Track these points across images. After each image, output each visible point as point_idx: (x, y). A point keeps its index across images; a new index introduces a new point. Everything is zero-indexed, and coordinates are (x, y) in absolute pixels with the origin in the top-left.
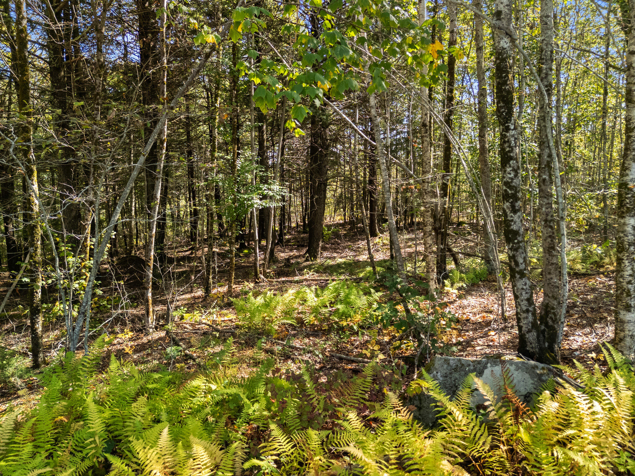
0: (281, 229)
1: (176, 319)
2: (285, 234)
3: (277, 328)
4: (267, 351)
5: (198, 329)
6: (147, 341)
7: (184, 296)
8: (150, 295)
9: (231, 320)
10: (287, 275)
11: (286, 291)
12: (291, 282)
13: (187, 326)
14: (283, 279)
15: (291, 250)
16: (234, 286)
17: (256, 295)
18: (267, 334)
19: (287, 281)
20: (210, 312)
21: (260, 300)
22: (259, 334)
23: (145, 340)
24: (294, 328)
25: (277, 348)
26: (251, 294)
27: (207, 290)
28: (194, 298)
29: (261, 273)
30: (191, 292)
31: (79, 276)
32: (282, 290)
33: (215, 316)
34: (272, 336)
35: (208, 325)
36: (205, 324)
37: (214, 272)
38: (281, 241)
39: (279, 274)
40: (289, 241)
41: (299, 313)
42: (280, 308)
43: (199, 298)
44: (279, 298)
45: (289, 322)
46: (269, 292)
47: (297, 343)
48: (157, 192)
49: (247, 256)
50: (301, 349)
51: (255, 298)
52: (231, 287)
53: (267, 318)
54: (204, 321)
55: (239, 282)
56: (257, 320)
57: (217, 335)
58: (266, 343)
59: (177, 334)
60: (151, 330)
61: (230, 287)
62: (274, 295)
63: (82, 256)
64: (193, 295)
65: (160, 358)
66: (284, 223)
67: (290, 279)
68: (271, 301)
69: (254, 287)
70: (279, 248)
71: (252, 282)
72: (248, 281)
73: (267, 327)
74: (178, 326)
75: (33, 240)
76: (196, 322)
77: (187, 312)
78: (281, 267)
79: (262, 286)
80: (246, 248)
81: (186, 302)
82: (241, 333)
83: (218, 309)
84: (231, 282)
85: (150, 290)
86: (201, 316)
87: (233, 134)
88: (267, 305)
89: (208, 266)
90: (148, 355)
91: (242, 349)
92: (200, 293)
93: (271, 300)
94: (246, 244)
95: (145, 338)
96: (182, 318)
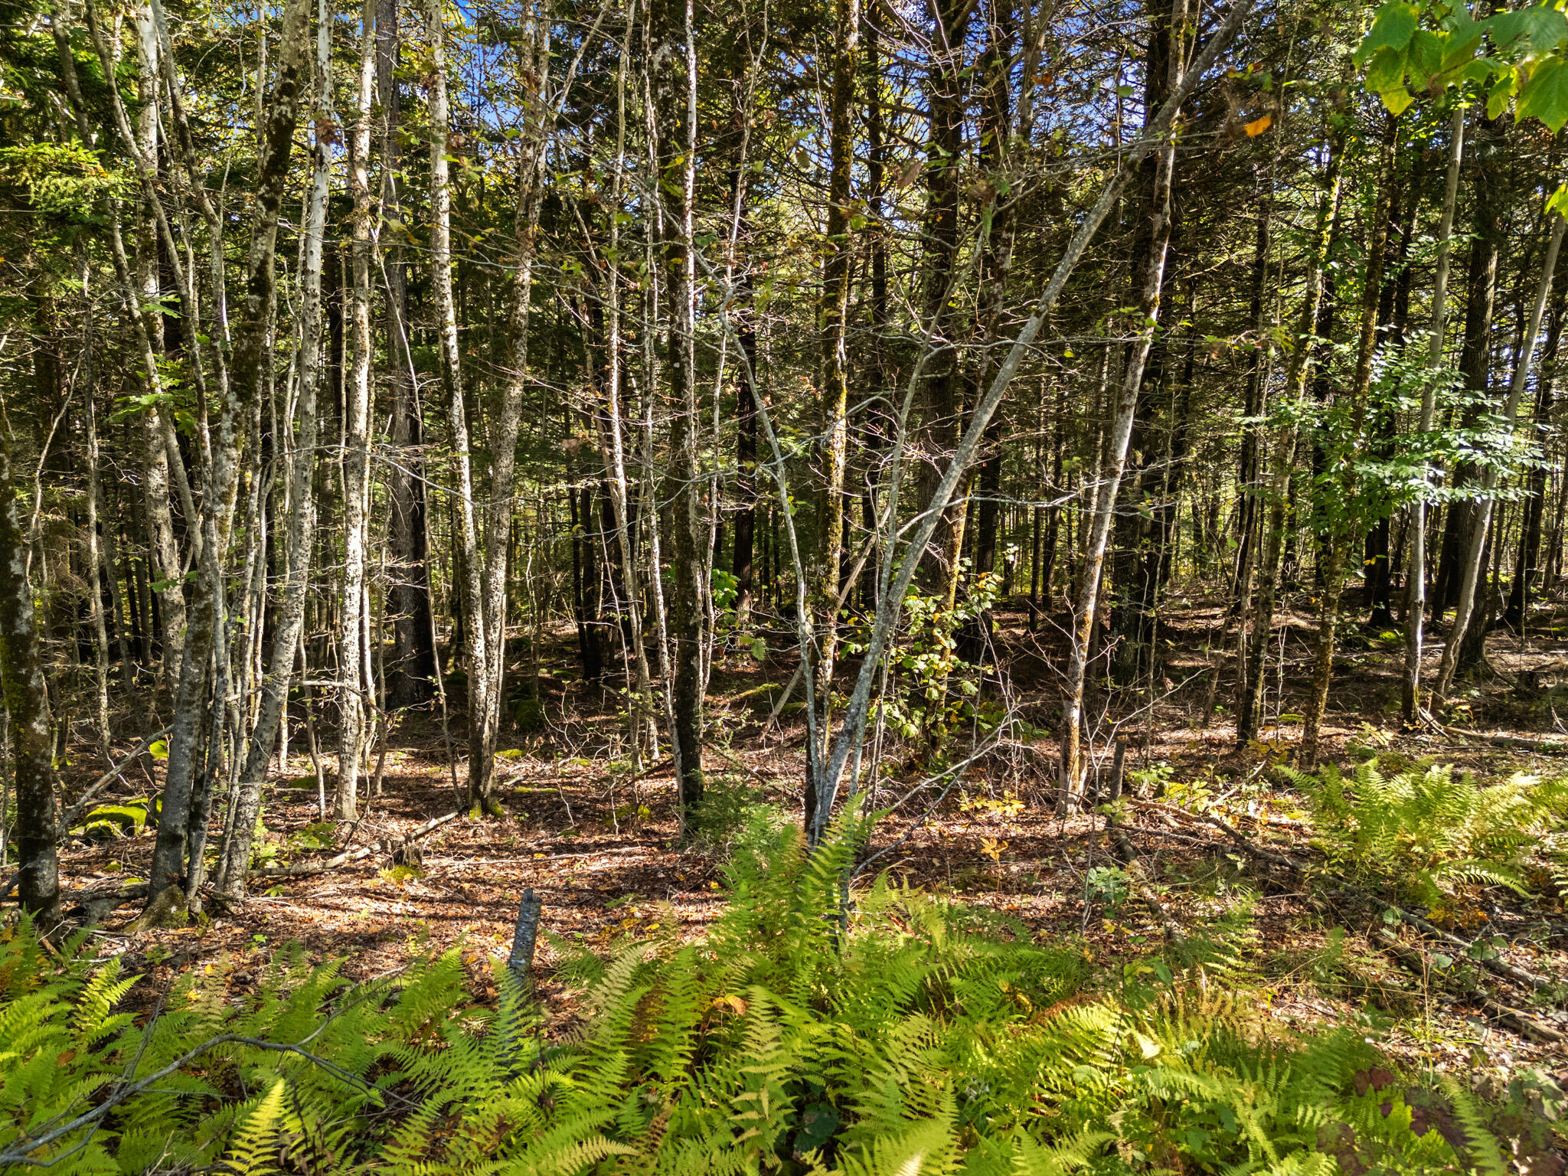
0: (1517, 581)
1: (1143, 791)
2: (1532, 598)
3: (1448, 888)
4: (1398, 958)
5: (1193, 834)
6: (1055, 834)
7: (1180, 734)
8: (1076, 714)
9: (1298, 828)
10: (1519, 723)
11: (1507, 773)
12: (1530, 747)
13: (1169, 818)
14: (1502, 734)
15: (1547, 649)
16: (1324, 730)
17: (1391, 769)
18: (1411, 900)
19: (1517, 743)
20: (1239, 792)
21: (1402, 787)
22: (1380, 894)
23: (1052, 828)
24: (1516, 903)
25: (1438, 960)
26: (1372, 763)
27: (1246, 727)
28: (1210, 742)
29: (1424, 705)
30: (1205, 724)
31: (928, 642)
32: (1489, 771)
33: (1252, 806)
34: (1427, 910)
35: (1224, 828)
36: (1216, 822)
37: (1271, 681)
38: (1513, 617)
39: (1490, 714)
40: (1543, 618)
41: (1544, 856)
42: (1468, 827)
43: (1221, 744)
44: (1469, 792)
45: (1500, 879)
46: (1435, 768)
47: (1519, 959)
48: (1118, 445)
49: (1388, 648)
50: (1530, 984)
51: (1388, 777)
52: (1315, 731)
53: (1417, 849)
54: (1215, 814)
55: (1348, 720)
56: (1380, 848)
57: (1240, 866)
58: (1398, 930)
59: (1133, 833)
60: (1071, 808)
61: (1311, 730)
62: (1456, 778)
63: (939, 598)
64: (1206, 734)
65: (1072, 890)
66: (1531, 564)
67: (1527, 736)
68: (1438, 796)
69: (1393, 744)
70: (1505, 637)
71: (1390, 726)
72: (1376, 723)
73: (1413, 877)
74: (1141, 812)
75: (826, 549)
76: (1194, 810)
77: (1173, 778)
78: (1501, 696)
79: (1422, 746)
80: (1390, 625)
81: (1179, 750)
82: (1319, 877)
83: (1265, 786)
84: (1315, 717)
85: (1077, 701)
86: (1212, 799)
87: (1370, 275)
88: (1422, 807)
89: (1255, 662)
90: (1046, 872)
91: (1315, 928)
92: (1226, 732)
93: (1439, 793)
94: (1395, 615)
95: (1052, 825)
96: (1160, 792)
